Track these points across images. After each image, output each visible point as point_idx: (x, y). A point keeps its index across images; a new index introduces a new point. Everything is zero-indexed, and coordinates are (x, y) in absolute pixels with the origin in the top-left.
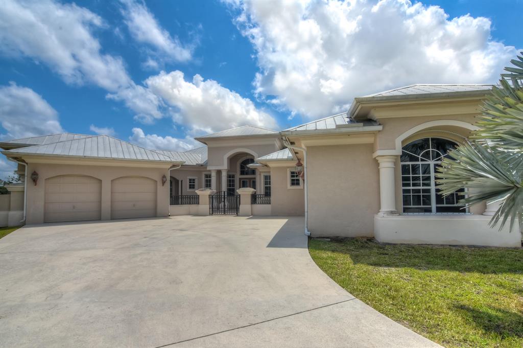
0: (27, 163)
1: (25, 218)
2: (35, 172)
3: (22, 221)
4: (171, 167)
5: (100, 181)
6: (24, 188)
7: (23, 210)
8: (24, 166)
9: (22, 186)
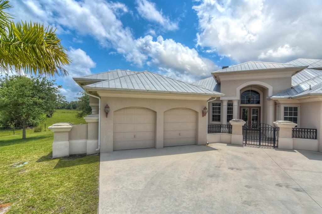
0: (100, 97)
1: (99, 147)
2: (107, 105)
3: (97, 150)
4: (209, 100)
5: (155, 113)
6: (98, 119)
7: (98, 139)
8: (98, 99)
9: (97, 118)
